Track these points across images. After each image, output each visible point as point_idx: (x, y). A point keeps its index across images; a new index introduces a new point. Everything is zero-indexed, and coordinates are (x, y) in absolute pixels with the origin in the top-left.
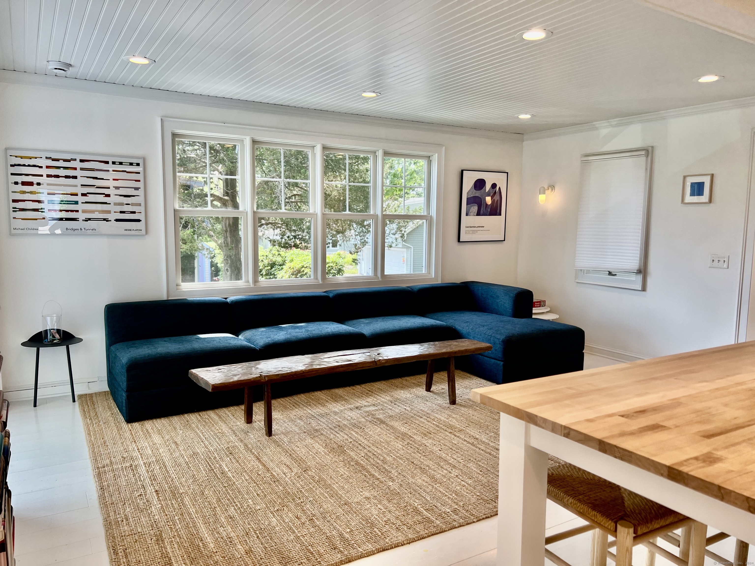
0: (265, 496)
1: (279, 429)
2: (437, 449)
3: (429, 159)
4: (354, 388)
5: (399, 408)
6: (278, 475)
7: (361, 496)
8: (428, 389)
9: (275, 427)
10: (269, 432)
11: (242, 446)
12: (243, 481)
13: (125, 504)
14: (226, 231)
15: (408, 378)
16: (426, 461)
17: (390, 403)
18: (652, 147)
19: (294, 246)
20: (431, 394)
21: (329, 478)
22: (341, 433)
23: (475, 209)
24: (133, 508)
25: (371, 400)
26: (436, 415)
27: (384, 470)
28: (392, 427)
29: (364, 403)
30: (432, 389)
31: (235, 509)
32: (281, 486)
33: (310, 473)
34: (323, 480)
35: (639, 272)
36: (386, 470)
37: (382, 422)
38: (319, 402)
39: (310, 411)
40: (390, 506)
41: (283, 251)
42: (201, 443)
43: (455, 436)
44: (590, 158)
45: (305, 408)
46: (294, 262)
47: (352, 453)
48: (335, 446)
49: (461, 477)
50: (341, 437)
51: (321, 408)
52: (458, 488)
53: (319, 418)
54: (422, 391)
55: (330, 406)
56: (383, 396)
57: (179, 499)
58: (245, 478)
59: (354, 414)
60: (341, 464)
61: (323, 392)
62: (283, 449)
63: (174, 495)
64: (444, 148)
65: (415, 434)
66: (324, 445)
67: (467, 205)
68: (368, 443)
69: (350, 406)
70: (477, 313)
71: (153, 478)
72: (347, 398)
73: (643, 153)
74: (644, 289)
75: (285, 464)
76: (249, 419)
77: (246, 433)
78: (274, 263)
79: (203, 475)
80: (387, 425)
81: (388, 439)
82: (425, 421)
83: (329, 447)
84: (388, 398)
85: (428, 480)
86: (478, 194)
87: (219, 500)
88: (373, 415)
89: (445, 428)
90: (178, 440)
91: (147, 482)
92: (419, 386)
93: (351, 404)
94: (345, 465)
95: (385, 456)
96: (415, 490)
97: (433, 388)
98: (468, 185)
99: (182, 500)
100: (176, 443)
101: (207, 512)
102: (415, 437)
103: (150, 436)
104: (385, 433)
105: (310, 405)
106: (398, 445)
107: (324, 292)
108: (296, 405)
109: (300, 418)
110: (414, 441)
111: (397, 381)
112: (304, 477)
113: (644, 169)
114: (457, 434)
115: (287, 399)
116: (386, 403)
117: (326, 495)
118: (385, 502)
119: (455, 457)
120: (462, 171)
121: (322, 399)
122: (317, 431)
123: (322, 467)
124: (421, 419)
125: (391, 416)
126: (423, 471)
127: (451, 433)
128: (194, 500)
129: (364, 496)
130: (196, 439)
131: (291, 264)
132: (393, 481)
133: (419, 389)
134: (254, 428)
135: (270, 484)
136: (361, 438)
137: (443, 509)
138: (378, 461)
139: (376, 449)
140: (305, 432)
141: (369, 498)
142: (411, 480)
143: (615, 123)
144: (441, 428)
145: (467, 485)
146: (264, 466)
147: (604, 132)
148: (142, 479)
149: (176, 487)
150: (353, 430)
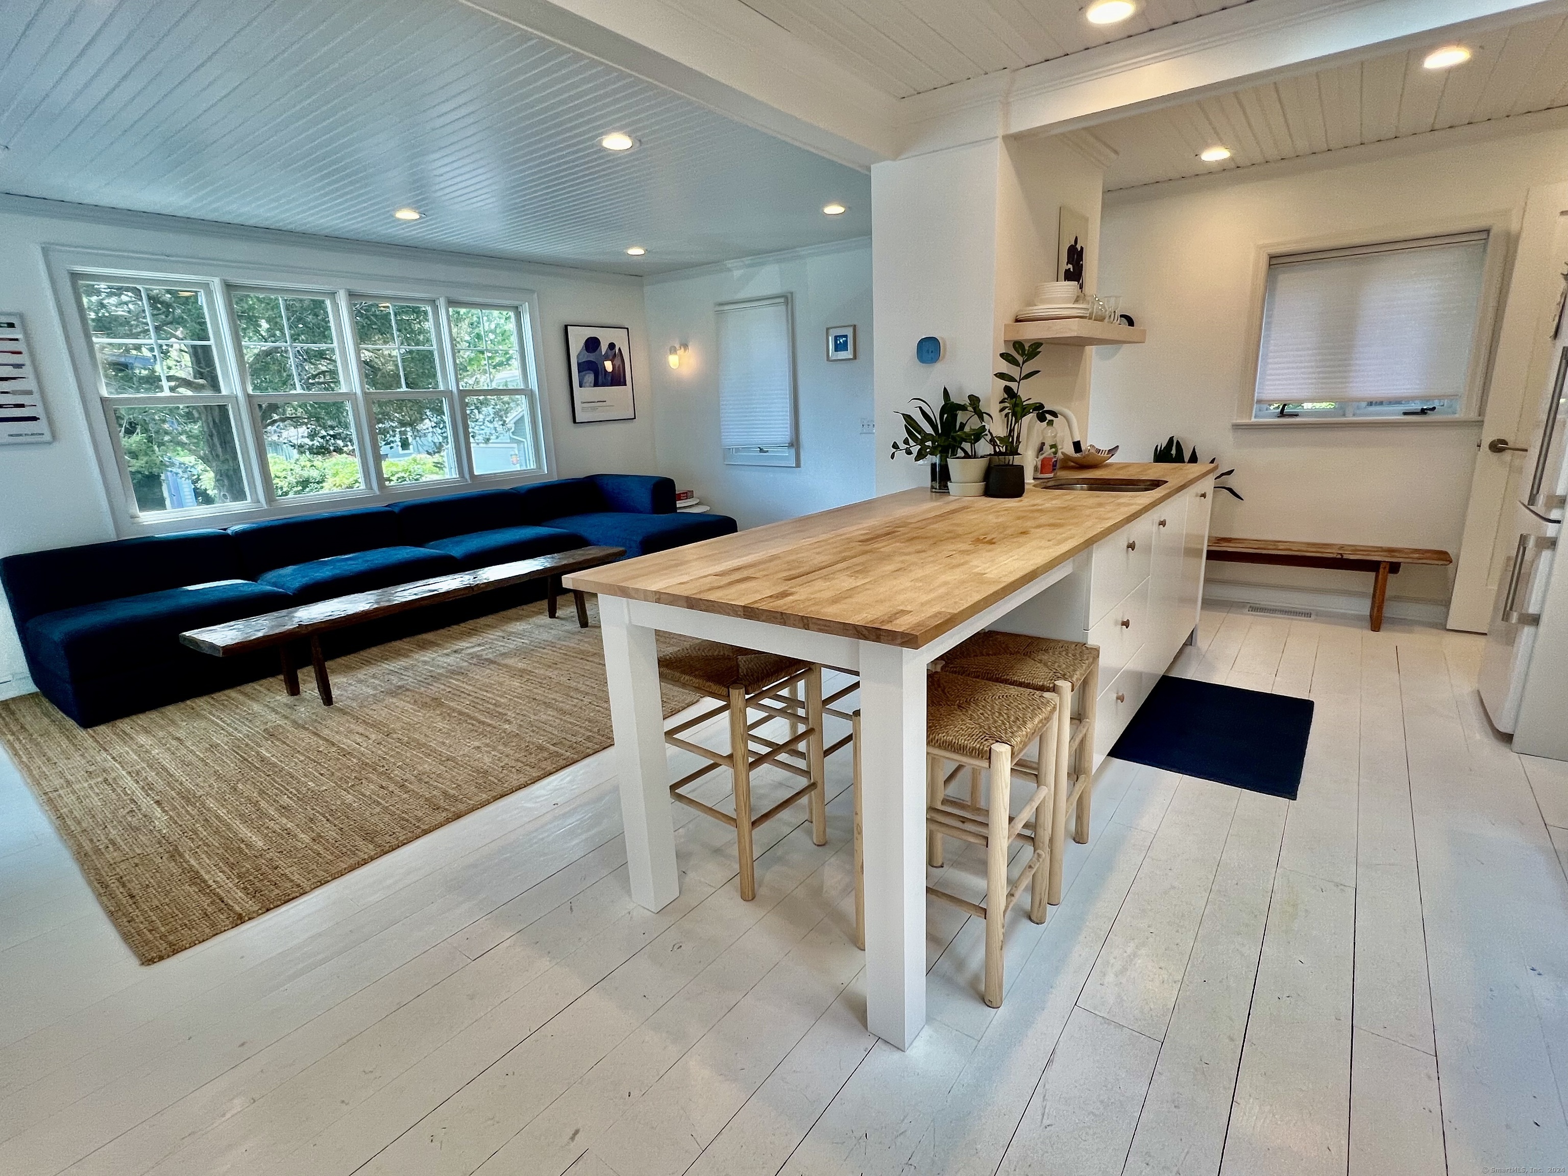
0: (333, 774)
1: (342, 695)
2: (565, 679)
3: (516, 310)
4: (450, 629)
5: (515, 643)
6: (348, 747)
7: (469, 747)
8: (552, 615)
9: (335, 693)
10: (327, 699)
11: (288, 723)
12: (296, 763)
13: (106, 827)
14: (211, 436)
15: (525, 607)
16: (551, 694)
17: (501, 639)
18: (792, 293)
19: (334, 451)
20: (557, 620)
21: (422, 736)
22: (434, 684)
23: (590, 377)
24: (121, 829)
25: (474, 640)
26: (564, 643)
27: (497, 714)
28: (506, 666)
29: (465, 644)
30: (557, 615)
31: (288, 797)
32: (354, 758)
33: (395, 736)
34: (415, 740)
35: (791, 445)
36: (500, 713)
37: (491, 662)
38: (399, 654)
39: (387, 666)
40: (508, 750)
41: (318, 460)
42: (222, 731)
43: (588, 661)
44: (726, 308)
45: (379, 663)
46: (341, 475)
47: (452, 704)
48: (428, 700)
49: (595, 703)
50: (436, 689)
51: (404, 660)
52: (592, 714)
53: (402, 671)
54: (545, 619)
55: (417, 656)
56: (491, 632)
57: (197, 804)
58: (298, 759)
59: (451, 660)
60: (439, 718)
61: (404, 640)
62: (353, 716)
63: (188, 801)
64: (536, 295)
65: (536, 668)
66: (412, 701)
67: (579, 372)
68: (474, 689)
69: (445, 651)
70: (608, 514)
71: (148, 788)
72: (441, 642)
73: (782, 300)
74: (798, 465)
75: (357, 733)
76: (294, 690)
77: (292, 707)
78: (306, 481)
79: (231, 768)
80: (499, 664)
81: (501, 680)
82: (550, 652)
83: (419, 702)
84: (498, 634)
85: (555, 713)
86: (591, 357)
87: (262, 792)
88: (478, 656)
89: (574, 655)
90: (181, 734)
91: (139, 794)
92: (541, 613)
93: (447, 649)
94: (444, 718)
95: (498, 699)
96: (538, 728)
97: (559, 613)
98: (577, 346)
99: (203, 805)
100: (178, 739)
101: (248, 809)
102: (537, 671)
103: (132, 738)
104: (496, 674)
105: (386, 659)
106: (515, 683)
107: (386, 506)
108: (368, 662)
109: (374, 677)
110: (535, 676)
111: (511, 612)
112: (387, 742)
113: (785, 321)
114: (591, 659)
115: (351, 656)
116: (496, 639)
117: (421, 755)
118: (501, 747)
119: (588, 683)
120: (566, 326)
121: (404, 649)
122: (400, 687)
123: (410, 727)
124: (544, 651)
125: (504, 654)
126: (547, 705)
127: (582, 659)
128: (222, 801)
129: (472, 746)
130: (212, 729)
131: (335, 479)
132: (510, 723)
133: (541, 617)
134: (304, 700)
135: (338, 759)
136: (464, 685)
137: (574, 739)
138: (489, 706)
139: (485, 694)
140: (382, 692)
141: (479, 747)
142: (533, 717)
143: (749, 262)
144: (570, 656)
145: (602, 710)
146: (327, 740)
147: (737, 273)
148: (129, 792)
149: (188, 791)
150: (451, 678)
